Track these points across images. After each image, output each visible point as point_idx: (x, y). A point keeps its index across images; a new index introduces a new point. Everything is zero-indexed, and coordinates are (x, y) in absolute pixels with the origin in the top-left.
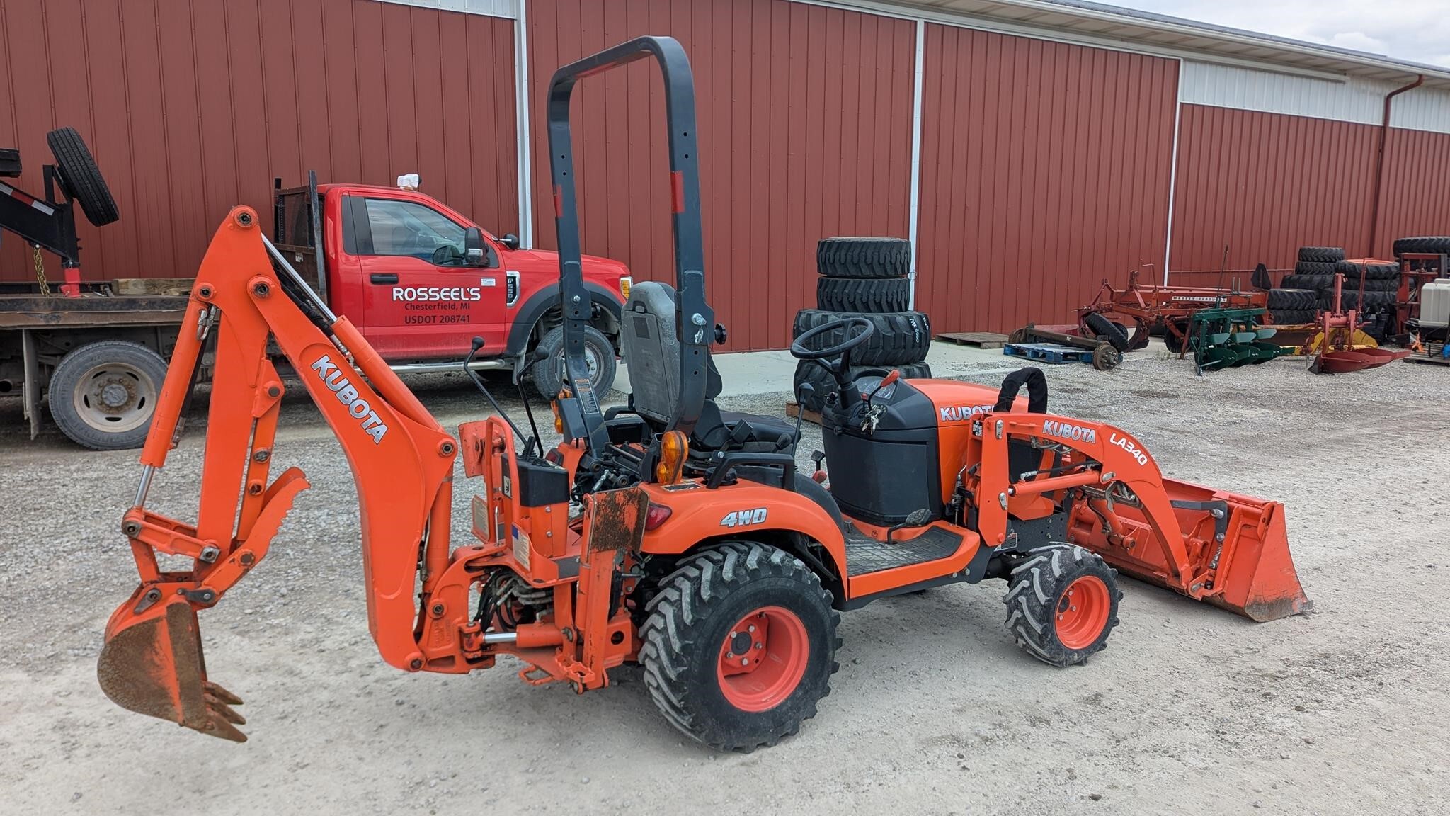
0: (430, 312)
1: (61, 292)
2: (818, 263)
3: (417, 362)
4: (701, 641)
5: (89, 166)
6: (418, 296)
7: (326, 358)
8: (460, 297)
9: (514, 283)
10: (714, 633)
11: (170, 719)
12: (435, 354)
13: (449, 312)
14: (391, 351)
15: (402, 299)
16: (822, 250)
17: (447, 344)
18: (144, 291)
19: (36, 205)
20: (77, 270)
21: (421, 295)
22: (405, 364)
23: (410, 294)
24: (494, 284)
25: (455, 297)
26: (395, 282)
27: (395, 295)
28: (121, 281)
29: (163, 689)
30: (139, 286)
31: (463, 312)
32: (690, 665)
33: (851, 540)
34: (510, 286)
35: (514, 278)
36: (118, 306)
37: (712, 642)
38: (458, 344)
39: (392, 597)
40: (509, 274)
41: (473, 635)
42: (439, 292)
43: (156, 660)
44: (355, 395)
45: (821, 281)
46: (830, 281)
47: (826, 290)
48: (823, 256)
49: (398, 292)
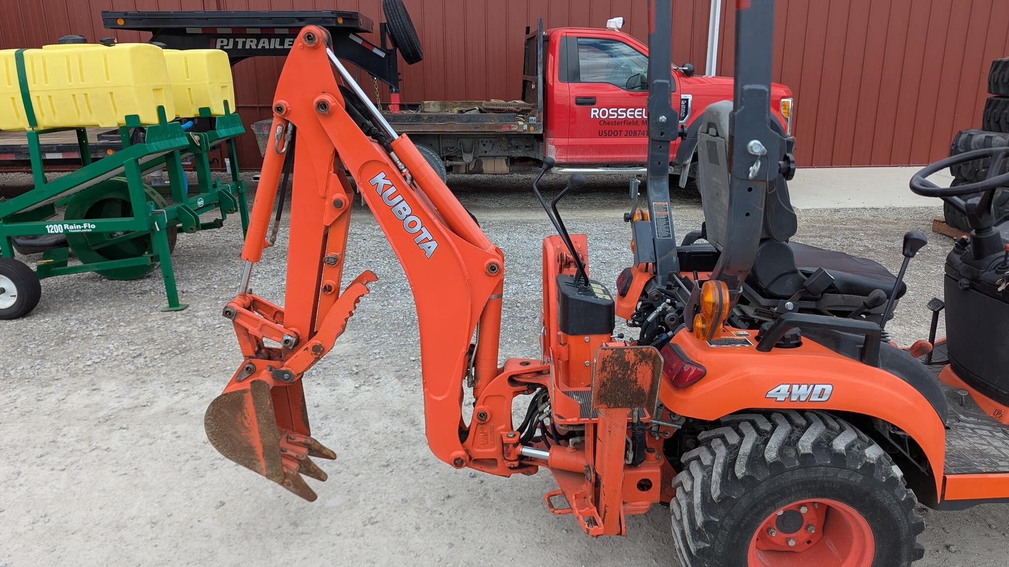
0: (618, 128)
1: (389, 110)
2: (990, 83)
3: (608, 166)
4: (728, 522)
5: (404, 22)
6: (609, 115)
7: (382, 175)
8: (642, 115)
9: (687, 104)
11: (256, 471)
12: (619, 160)
13: (633, 128)
14: (586, 157)
15: (597, 117)
16: (995, 70)
17: (629, 153)
19: (375, 51)
20: (398, 95)
21: (613, 114)
22: (596, 168)
23: (604, 113)
25: (638, 115)
26: (593, 104)
27: (593, 113)
28: (426, 102)
29: (251, 447)
30: (437, 106)
31: (643, 128)
32: (713, 544)
33: (962, 417)
34: (684, 107)
35: (687, 100)
37: (742, 525)
38: (637, 154)
39: (440, 399)
40: (683, 96)
41: (511, 446)
42: (626, 112)
43: (245, 423)
44: (409, 211)
45: (989, 102)
46: (1001, 102)
47: (995, 111)
48: (997, 76)
49: (595, 111)
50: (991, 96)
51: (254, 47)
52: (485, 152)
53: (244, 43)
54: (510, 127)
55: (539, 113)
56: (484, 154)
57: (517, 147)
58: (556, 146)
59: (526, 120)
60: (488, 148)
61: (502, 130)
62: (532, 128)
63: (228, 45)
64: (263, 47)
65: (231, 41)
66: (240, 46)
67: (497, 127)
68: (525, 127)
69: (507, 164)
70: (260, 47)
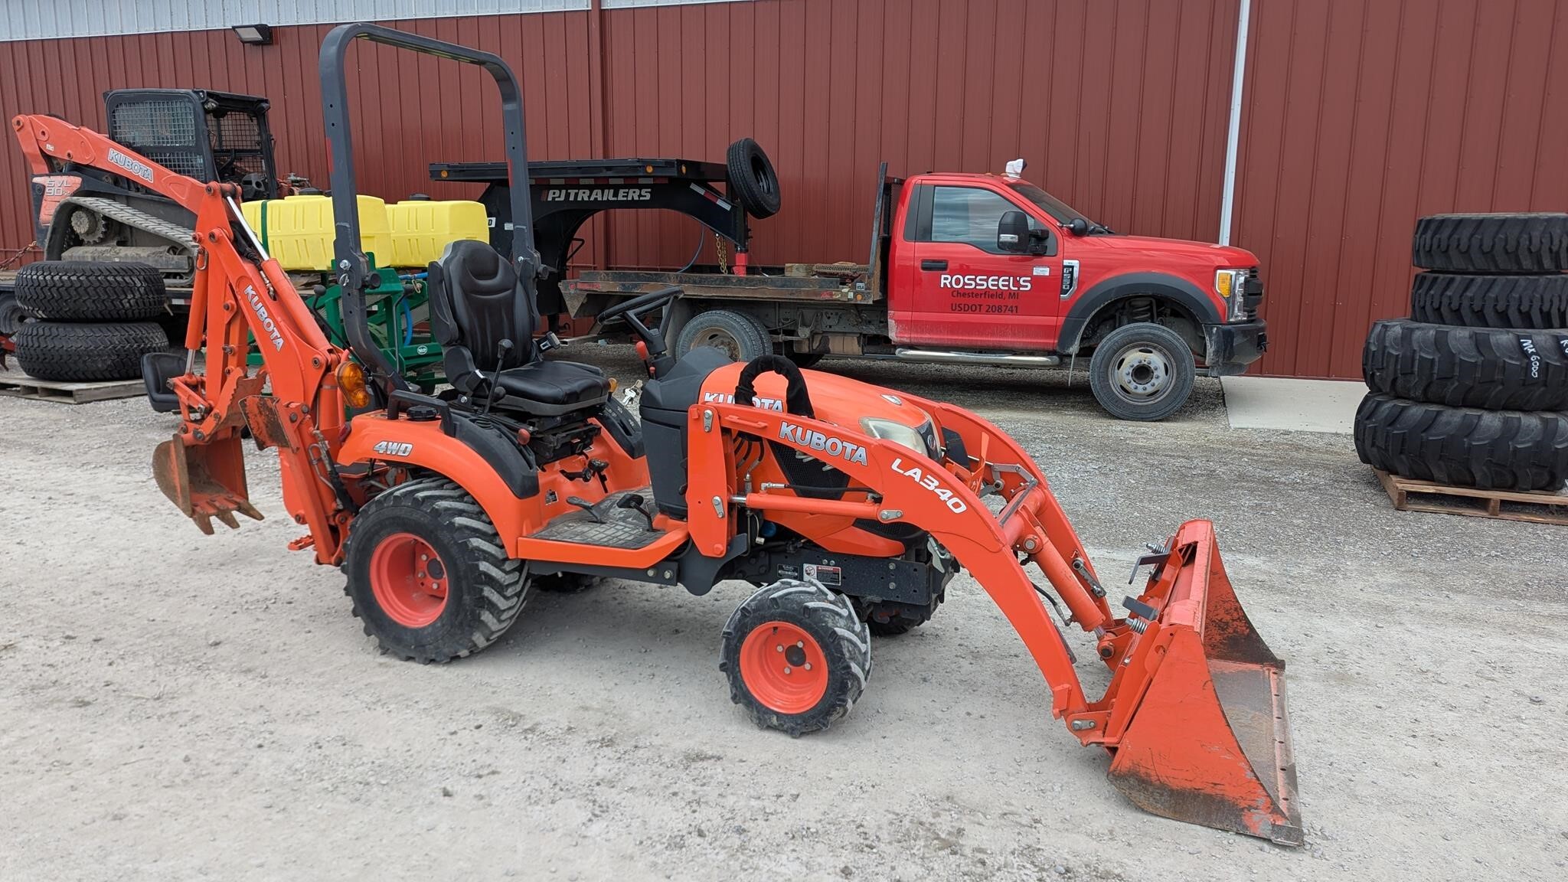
0: (977, 301)
2: (1416, 253)
6: (965, 284)
8: (1008, 286)
9: (1072, 273)
10: (361, 540)
12: (979, 343)
14: (935, 337)
15: (949, 286)
17: (993, 335)
18: (804, 274)
19: (720, 203)
20: (745, 255)
21: (969, 282)
22: (948, 351)
23: (958, 281)
24: (1047, 274)
25: (1003, 285)
26: (944, 269)
27: (943, 281)
28: (787, 265)
30: (801, 270)
31: (1011, 302)
34: (1067, 276)
35: (1072, 267)
36: (718, 282)
38: (1004, 336)
40: (1066, 262)
42: (987, 280)
43: (172, 466)
44: (266, 315)
45: (1420, 280)
46: (1439, 280)
47: (1432, 292)
48: (1428, 241)
49: (946, 279)
50: (1420, 271)
51: (586, 199)
52: (830, 327)
53: (576, 195)
54: (831, 295)
55: (869, 278)
56: (827, 329)
57: (870, 322)
58: (896, 321)
59: (853, 288)
60: (833, 321)
61: (821, 298)
62: (859, 297)
63: (559, 197)
64: (596, 199)
65: (564, 192)
66: (572, 198)
67: (816, 294)
68: (851, 295)
69: (859, 343)
70: (592, 199)
